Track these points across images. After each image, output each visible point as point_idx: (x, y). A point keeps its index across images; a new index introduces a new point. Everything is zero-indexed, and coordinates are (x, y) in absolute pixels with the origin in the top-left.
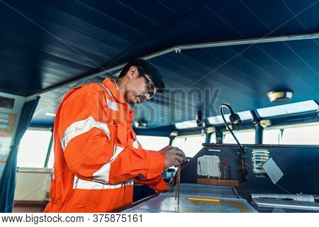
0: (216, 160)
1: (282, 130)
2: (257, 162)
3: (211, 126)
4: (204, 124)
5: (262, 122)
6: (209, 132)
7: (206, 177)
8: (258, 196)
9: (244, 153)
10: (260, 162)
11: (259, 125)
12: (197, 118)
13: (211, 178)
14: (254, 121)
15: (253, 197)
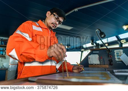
0: (97, 56)
2: (117, 56)
5: (121, 41)
7: (93, 64)
8: (116, 71)
9: (110, 52)
10: (119, 56)
12: (91, 42)
13: (95, 64)
14: (118, 41)
15: (114, 71)
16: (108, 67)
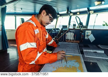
1: (97, 14)
4: (69, 12)
5: (90, 12)
6: (71, 15)
13: (70, 40)
15: (84, 51)
16: (79, 42)
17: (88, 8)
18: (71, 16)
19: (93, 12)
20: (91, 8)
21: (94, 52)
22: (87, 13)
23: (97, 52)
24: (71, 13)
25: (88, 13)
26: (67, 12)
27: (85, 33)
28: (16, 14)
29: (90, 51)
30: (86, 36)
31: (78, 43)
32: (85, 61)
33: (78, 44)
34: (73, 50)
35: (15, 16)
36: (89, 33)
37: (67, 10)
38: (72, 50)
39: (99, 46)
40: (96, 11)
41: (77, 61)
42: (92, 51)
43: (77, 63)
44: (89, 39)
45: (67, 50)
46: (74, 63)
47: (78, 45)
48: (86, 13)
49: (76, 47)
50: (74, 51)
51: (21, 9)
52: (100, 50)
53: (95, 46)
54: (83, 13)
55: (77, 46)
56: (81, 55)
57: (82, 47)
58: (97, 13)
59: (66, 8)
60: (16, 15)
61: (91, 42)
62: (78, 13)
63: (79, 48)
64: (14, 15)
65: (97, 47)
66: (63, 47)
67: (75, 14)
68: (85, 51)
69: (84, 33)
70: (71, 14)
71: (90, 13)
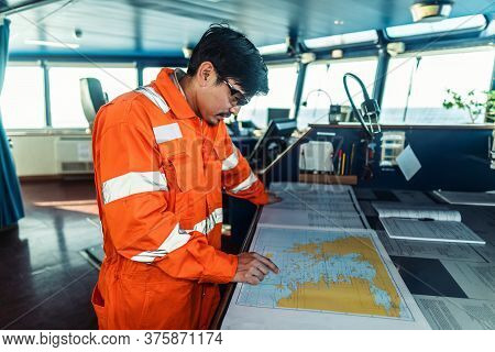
1: (419, 59)
3: (308, 50)
4: (298, 50)
5: (390, 46)
6: (304, 61)
7: (311, 172)
11: (386, 52)
12: (288, 42)
13: (319, 173)
14: (378, 43)
15: (381, 215)
16: (355, 182)
17: (380, 33)
18: (306, 65)
19: (400, 47)
20: (392, 32)
21: (420, 220)
22: (377, 54)
23: (432, 220)
24: (305, 50)
25: (381, 51)
26: (289, 50)
27: (380, 143)
28: (45, 57)
29: (404, 215)
30: (383, 155)
31: (353, 186)
32: (395, 254)
33: (350, 188)
34: (338, 214)
35: (43, 65)
36: (397, 142)
37: (288, 39)
38: (333, 214)
39: (437, 193)
40: (412, 44)
41: (364, 259)
42: (413, 215)
43: (363, 265)
44: (396, 167)
45: (311, 216)
46: (351, 264)
47: (352, 192)
48: (369, 52)
49: (345, 200)
50: (342, 218)
51: (78, 33)
52: (444, 211)
53: (420, 196)
54: (358, 53)
55: (348, 196)
56: (374, 233)
57: (370, 200)
58: (419, 54)
59: (287, 30)
60: (46, 63)
61: (408, 179)
62: (337, 53)
63: (360, 204)
64: (39, 62)
65: (429, 200)
66: (293, 204)
67: (322, 54)
68: (385, 218)
69: (374, 141)
70: (306, 57)
71: (389, 52)
